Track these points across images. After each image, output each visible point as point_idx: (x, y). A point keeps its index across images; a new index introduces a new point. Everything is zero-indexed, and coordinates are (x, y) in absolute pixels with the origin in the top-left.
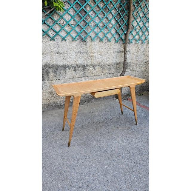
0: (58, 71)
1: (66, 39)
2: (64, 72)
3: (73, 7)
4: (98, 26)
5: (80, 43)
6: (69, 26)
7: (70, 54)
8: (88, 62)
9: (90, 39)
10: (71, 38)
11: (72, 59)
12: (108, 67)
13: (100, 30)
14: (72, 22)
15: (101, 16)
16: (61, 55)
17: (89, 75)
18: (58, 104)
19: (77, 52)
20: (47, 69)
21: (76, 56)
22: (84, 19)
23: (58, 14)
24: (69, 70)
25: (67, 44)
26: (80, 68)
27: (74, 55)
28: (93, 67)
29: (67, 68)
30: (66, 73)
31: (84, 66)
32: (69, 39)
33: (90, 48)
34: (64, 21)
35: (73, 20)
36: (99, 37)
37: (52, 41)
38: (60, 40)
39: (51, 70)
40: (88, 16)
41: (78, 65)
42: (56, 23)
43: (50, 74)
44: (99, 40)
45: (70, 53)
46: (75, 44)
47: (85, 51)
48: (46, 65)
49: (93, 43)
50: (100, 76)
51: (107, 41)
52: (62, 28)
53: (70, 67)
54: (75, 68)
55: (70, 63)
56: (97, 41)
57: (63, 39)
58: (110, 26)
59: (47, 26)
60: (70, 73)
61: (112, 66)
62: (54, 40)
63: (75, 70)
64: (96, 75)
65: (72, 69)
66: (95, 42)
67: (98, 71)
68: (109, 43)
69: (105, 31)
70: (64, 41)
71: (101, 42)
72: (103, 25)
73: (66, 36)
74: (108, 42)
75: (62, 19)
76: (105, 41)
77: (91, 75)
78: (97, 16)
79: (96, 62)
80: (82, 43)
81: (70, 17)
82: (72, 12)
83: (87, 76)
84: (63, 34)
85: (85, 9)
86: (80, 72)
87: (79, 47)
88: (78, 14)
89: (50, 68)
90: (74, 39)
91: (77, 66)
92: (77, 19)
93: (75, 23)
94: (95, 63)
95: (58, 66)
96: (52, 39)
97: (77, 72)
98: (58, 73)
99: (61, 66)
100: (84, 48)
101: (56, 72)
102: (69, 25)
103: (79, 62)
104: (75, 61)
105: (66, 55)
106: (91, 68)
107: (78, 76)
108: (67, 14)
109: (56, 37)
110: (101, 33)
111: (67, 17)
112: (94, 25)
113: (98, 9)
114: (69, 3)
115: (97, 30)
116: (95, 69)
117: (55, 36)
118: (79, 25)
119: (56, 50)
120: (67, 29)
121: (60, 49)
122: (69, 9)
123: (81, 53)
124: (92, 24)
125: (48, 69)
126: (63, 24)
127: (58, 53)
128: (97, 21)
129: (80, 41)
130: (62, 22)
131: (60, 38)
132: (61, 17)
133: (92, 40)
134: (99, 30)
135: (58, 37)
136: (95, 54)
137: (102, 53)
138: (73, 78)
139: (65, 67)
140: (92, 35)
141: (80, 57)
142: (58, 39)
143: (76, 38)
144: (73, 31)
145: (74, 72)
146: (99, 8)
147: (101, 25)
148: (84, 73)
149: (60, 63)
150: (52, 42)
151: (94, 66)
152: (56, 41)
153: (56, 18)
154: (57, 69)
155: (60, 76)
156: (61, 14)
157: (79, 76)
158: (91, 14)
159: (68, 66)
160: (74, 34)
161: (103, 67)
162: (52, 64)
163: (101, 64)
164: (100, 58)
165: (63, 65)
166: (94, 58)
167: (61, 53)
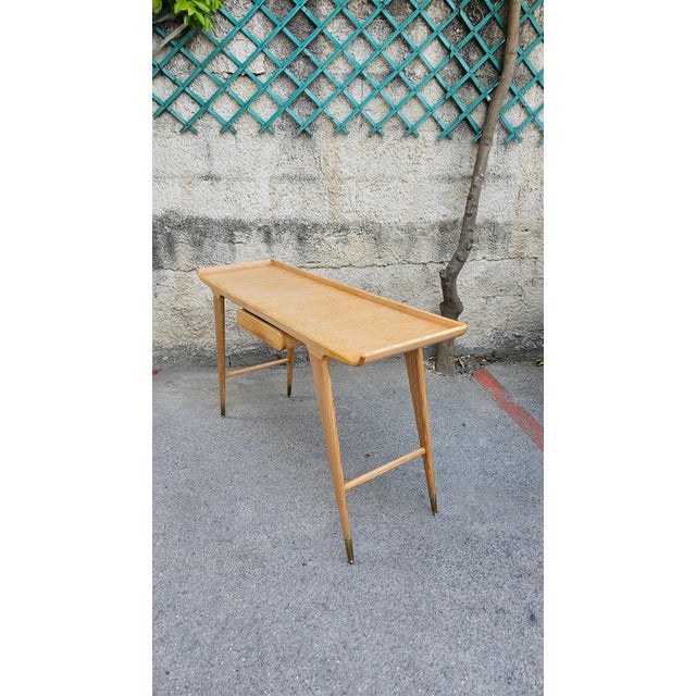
0: (207, 241)
1: (236, 127)
2: (227, 245)
3: (263, 8)
4: (361, 76)
5: (288, 142)
6: (249, 81)
7: (253, 183)
8: (319, 212)
9: (329, 128)
10: (254, 124)
11: (257, 201)
12: (403, 236)
13: (373, 89)
14: (259, 66)
15: (376, 35)
16: (220, 185)
17: (323, 264)
19: (278, 174)
20: (169, 230)
21: (274, 189)
22: (307, 52)
23: (210, 41)
24: (244, 240)
25: (241, 146)
26: (286, 236)
27: (264, 185)
28: (337, 234)
29: (237, 229)
30: (233, 250)
31: (304, 227)
32: (246, 127)
33: (330, 160)
34: (229, 62)
35: (261, 57)
36: (366, 120)
37: (189, 135)
38: (217, 131)
39: (182, 236)
40: (322, 39)
41: (281, 223)
42: (200, 69)
43: (179, 248)
44: (366, 129)
45: (249, 180)
46: (271, 147)
47: (310, 170)
48: (166, 217)
49: (340, 141)
50: (368, 270)
51: (400, 133)
52: (222, 89)
53: (250, 230)
54: (268, 234)
55: (248, 216)
56: (357, 134)
57: (227, 128)
58: (419, 71)
59: (169, 83)
60: (251, 250)
61: (423, 234)
62: (195, 133)
63: (268, 239)
64: (351, 265)
65: (257, 237)
66: (348, 139)
67: (357, 248)
68: (410, 142)
69: (395, 95)
70: (229, 135)
71: (375, 137)
72: (385, 69)
73: (235, 118)
74: (405, 136)
75: (224, 57)
76: (392, 134)
77: (330, 264)
78: (361, 35)
79: (352, 214)
80: (299, 143)
81: (252, 48)
82: (258, 28)
83: (313, 265)
84: (225, 109)
85: (308, 14)
86: (285, 247)
87: (284, 157)
88: (281, 32)
89: (179, 227)
90: (265, 128)
91: (277, 225)
92: (277, 51)
93: (271, 69)
94: (350, 218)
95: (208, 222)
96: (188, 128)
97: (274, 248)
98: (207, 247)
99: (218, 224)
100: (306, 161)
101: (198, 244)
102: (246, 75)
103: (286, 212)
104: (270, 206)
105: (237, 186)
106: (329, 235)
108: (241, 36)
109: (199, 122)
110: (379, 101)
111: (240, 49)
112: (349, 70)
113: (368, 9)
115: (358, 92)
116: (346, 242)
117: (198, 117)
118: (283, 74)
119: (202, 167)
120: (243, 90)
121: (217, 163)
122: (247, 20)
123: (291, 179)
124: (339, 70)
125: (174, 232)
126: (226, 75)
127: (207, 178)
128: (359, 54)
129: (289, 135)
130: (222, 66)
131: (215, 123)
132: (220, 50)
133: (340, 130)
134: (367, 92)
135: (207, 120)
136: (351, 184)
137: (377, 182)
139: (232, 230)
140: (339, 111)
141: (290, 195)
142: (209, 128)
143: (275, 124)
144: (264, 97)
145: (263, 247)
147: (377, 68)
148: (302, 253)
149: (216, 213)
150: (188, 137)
151: (344, 229)
152: (200, 135)
153: (200, 52)
154: (204, 234)
155: (215, 258)
156: (220, 37)
158: (337, 31)
159: (243, 227)
160: (265, 110)
161: (379, 234)
162: (186, 214)
163: (372, 223)
164: (368, 201)
165: (226, 221)
166: (346, 200)
167: (218, 179)
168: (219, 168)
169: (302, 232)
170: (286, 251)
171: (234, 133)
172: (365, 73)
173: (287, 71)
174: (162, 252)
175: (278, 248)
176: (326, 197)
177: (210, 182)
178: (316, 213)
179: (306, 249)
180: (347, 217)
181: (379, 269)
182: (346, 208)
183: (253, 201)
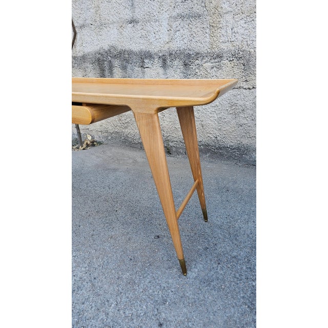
0: (129, 66)
2: (140, 69)
7: (157, 23)
8: (202, 44)
11: (160, 37)
16: (138, 27)
19: (174, 14)
20: (110, 59)
21: (171, 26)
24: (149, 65)
26: (176, 63)
27: (165, 23)
28: (213, 61)
29: (146, 58)
30: (143, 73)
31: (189, 55)
39: (116, 63)
41: (174, 53)
43: (115, 70)
45: (156, 21)
47: (197, 9)
48: (109, 50)
53: (154, 58)
54: (164, 61)
55: (154, 49)
60: (154, 71)
63: (164, 65)
65: (157, 63)
67: (228, 73)
79: (227, 44)
86: (175, 71)
91: (171, 54)
94: (225, 47)
95: (130, 53)
97: (168, 71)
98: (129, 70)
99: (136, 54)
101: (124, 68)
103: (177, 45)
104: (167, 40)
105: (148, 27)
106: (206, 62)
116: (220, 67)
119: (128, 15)
121: (137, 10)
123: (182, 17)
125: (112, 60)
127: (131, 22)
139: (144, 57)
141: (181, 30)
145: (161, 71)
148: (186, 76)
149: (136, 47)
154: (127, 62)
159: (149, 56)
161: (248, 61)
162: (120, 48)
163: (243, 51)
164: (242, 31)
165: (141, 52)
166: (223, 32)
167: (137, 22)
168: (138, 15)
169: (188, 59)
170: (175, 73)
174: (107, 73)
175: (170, 71)
176: (208, 31)
177: (132, 24)
178: (199, 44)
179: (189, 73)
180: (223, 46)
181: (244, 91)
182: (223, 39)
183: (157, 37)
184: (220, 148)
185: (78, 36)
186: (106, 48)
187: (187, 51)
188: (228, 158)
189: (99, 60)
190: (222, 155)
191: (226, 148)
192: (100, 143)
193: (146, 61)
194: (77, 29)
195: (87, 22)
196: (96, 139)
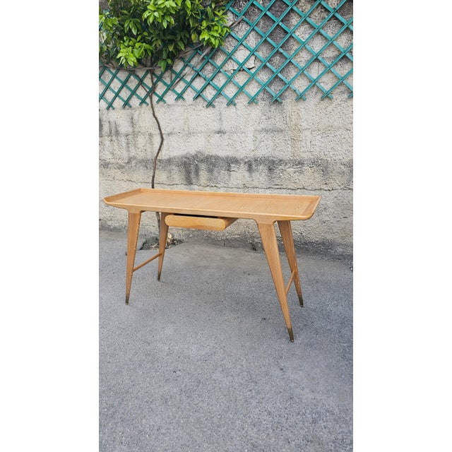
0: (216, 170)
1: (236, 101)
2: (226, 172)
3: (256, 28)
4: (317, 60)
5: (267, 108)
6: (245, 73)
7: (243, 135)
8: (285, 152)
9: (294, 97)
10: (246, 98)
11: (245, 147)
12: (345, 169)
13: (326, 68)
14: (251, 63)
15: (331, 32)
16: (226, 136)
17: (284, 186)
18: (213, 237)
19: (259, 128)
20: (197, 163)
21: (256, 138)
22: (281, 50)
23: (225, 53)
24: (236, 169)
25: (238, 112)
26: (261, 167)
27: (251, 135)
28: (295, 167)
30: (230, 175)
31: (273, 162)
32: (242, 101)
33: (294, 117)
34: (234, 63)
35: (253, 57)
36: (320, 90)
37: (211, 108)
38: (225, 105)
39: (203, 166)
40: (292, 40)
41: (259, 159)
42: (218, 70)
43: (201, 173)
44: (319, 95)
45: (242, 133)
46: (256, 112)
47: (280, 125)
48: (196, 155)
49: (301, 105)
50: (317, 192)
51: (346, 95)
52: (230, 80)
53: (240, 163)
54: (250, 166)
55: (240, 154)
56: (313, 100)
57: (231, 103)
59: (203, 80)
60: (239, 175)
62: (214, 107)
63: (250, 169)
64: (304, 188)
65: (243, 168)
66: (307, 103)
67: (309, 177)
69: (344, 70)
70: (232, 107)
71: (326, 100)
72: (337, 53)
73: (236, 96)
74: (349, 98)
75: (232, 61)
77: (289, 187)
78: (319, 33)
79: (307, 153)
80: (273, 108)
81: (248, 53)
82: (252, 41)
83: (278, 187)
84: (230, 91)
85: (283, 26)
86: (260, 175)
87: (264, 117)
88: (266, 40)
89: (202, 161)
90: (253, 101)
91: (256, 160)
92: (263, 53)
93: (258, 64)
94: (305, 156)
95: (217, 158)
96: (210, 104)
97: (253, 175)
98: (215, 173)
99: (223, 159)
100: (278, 120)
101: (211, 171)
102: (243, 70)
103: (263, 152)
104: (253, 149)
105: (235, 137)
106: (289, 167)
107: (255, 183)
108: (242, 47)
109: (216, 100)
110: (330, 76)
111: (241, 55)
112: (309, 57)
113: (324, 15)
114: (247, 23)
115: (315, 71)
116: (301, 172)
117: (215, 97)
118: (265, 67)
119: (216, 126)
120: (241, 79)
121: (225, 123)
122: (246, 37)
123: (266, 131)
124: (302, 59)
125: (199, 164)
126: (232, 72)
127: (218, 132)
128: (317, 45)
129: (268, 103)
130: (231, 66)
131: (224, 100)
132: (230, 57)
133: (301, 98)
134: (322, 70)
135: (220, 99)
136: (307, 133)
138: (245, 187)
139: (230, 162)
140: (301, 85)
141: (266, 141)
142: (221, 103)
143: (259, 97)
144: (254, 82)
145: (247, 174)
146: (326, 10)
147: (330, 53)
148: (271, 178)
149: (222, 153)
150: (210, 110)
151: (301, 163)
152: (216, 107)
153: (220, 60)
154: (214, 166)
155: (219, 179)
156: (230, 50)
157: (257, 185)
158: (302, 34)
159: (236, 161)
160: (253, 89)
161: (326, 168)
162: (206, 153)
163: (322, 160)
164: (319, 144)
165: (227, 158)
166: (303, 144)
167: (224, 133)
168: (225, 127)
169: (272, 165)
170: (261, 177)
171: (235, 105)
172: (320, 58)
173: (268, 64)
174: (193, 175)
175: (256, 175)
176: (289, 142)
177: (220, 135)
178: (282, 153)
179: (274, 176)
180: (304, 155)
181: (325, 192)
182: (303, 149)
183: (243, 145)
184: (306, 244)
185: (165, 142)
186: (193, 153)
187: (271, 159)
188: (315, 253)
189: (185, 163)
190: (308, 250)
191: (311, 243)
192: (180, 242)
193: (232, 165)
194: (164, 136)
195: (175, 130)
196: (175, 237)
